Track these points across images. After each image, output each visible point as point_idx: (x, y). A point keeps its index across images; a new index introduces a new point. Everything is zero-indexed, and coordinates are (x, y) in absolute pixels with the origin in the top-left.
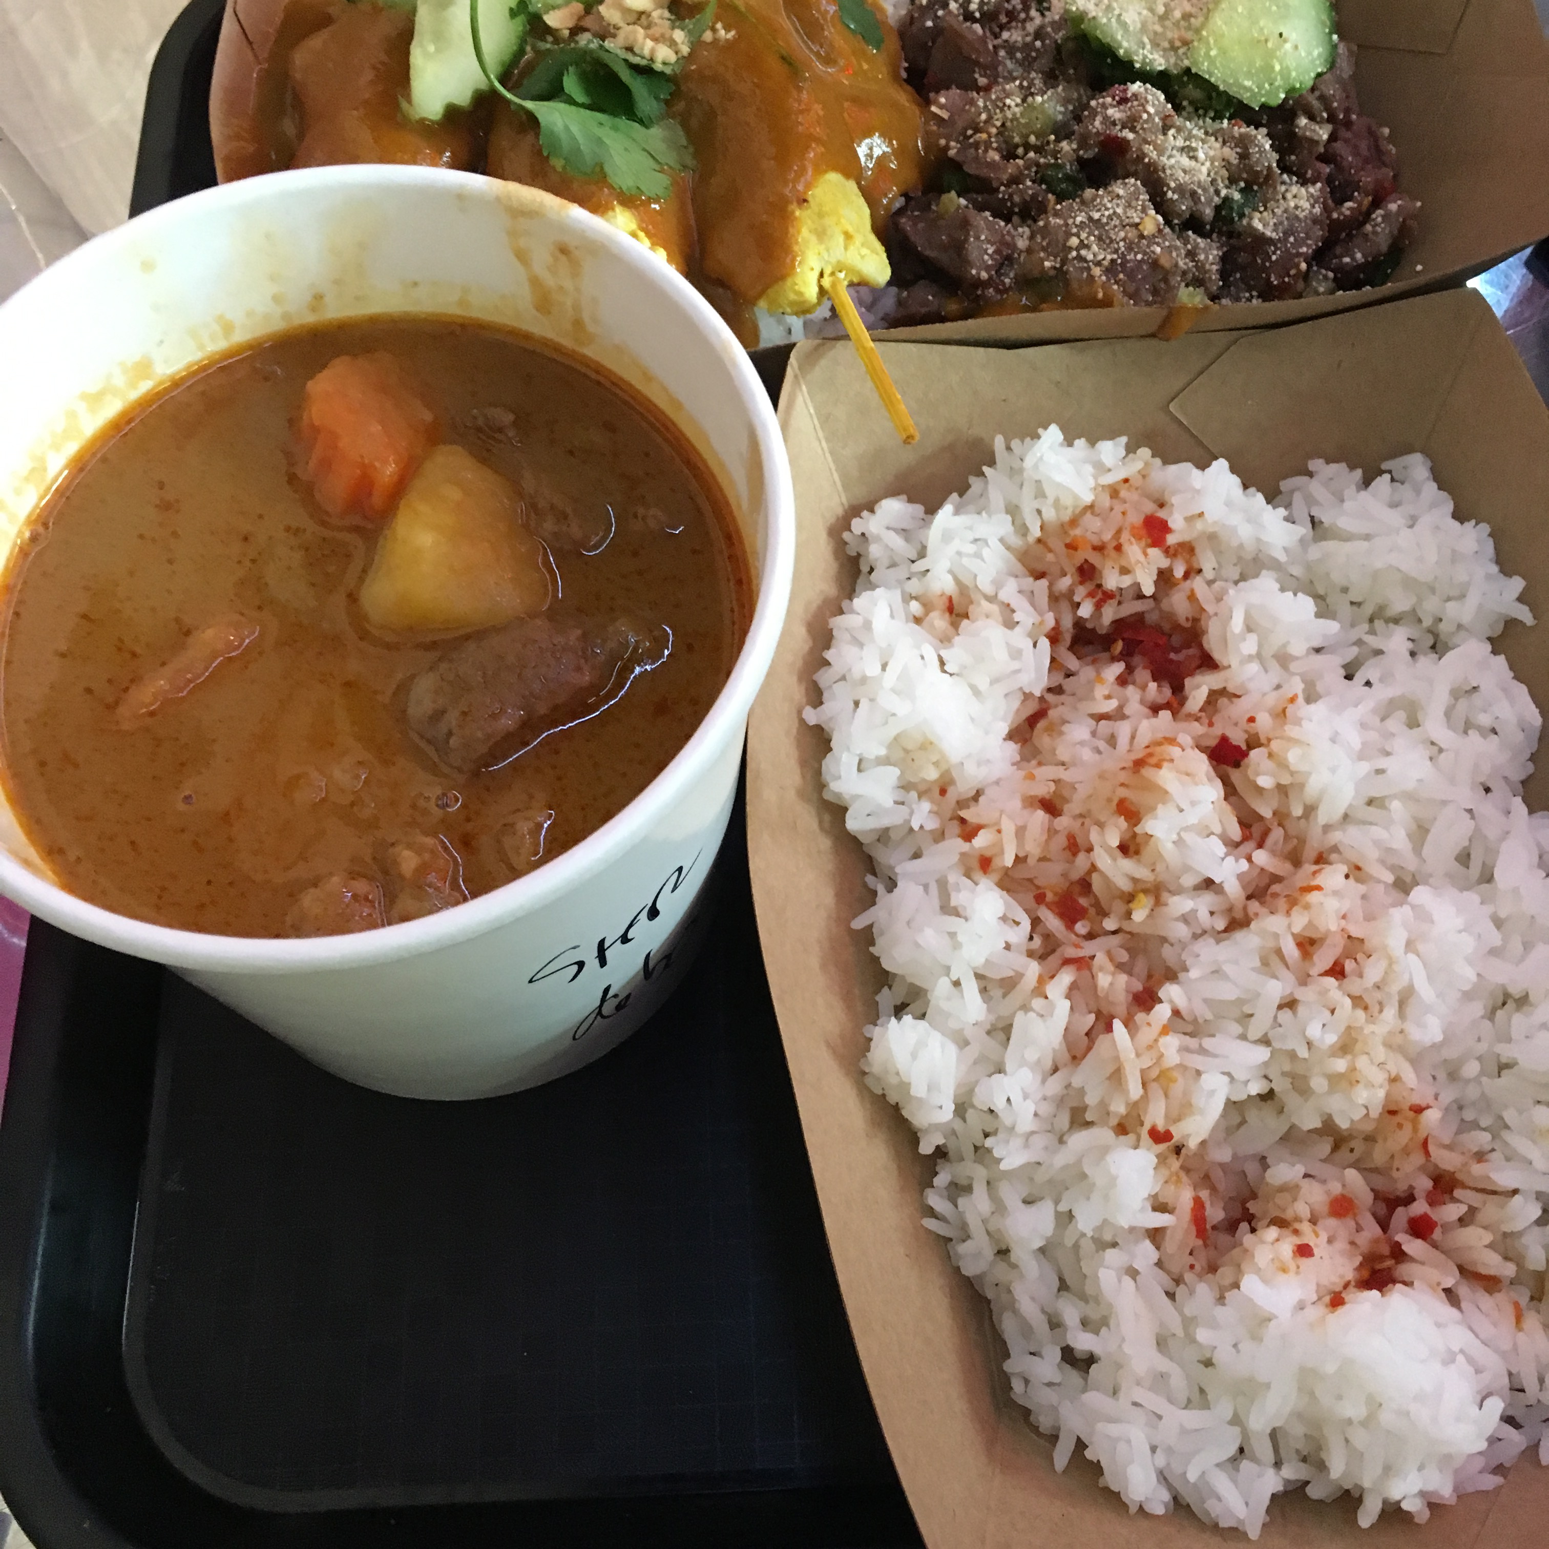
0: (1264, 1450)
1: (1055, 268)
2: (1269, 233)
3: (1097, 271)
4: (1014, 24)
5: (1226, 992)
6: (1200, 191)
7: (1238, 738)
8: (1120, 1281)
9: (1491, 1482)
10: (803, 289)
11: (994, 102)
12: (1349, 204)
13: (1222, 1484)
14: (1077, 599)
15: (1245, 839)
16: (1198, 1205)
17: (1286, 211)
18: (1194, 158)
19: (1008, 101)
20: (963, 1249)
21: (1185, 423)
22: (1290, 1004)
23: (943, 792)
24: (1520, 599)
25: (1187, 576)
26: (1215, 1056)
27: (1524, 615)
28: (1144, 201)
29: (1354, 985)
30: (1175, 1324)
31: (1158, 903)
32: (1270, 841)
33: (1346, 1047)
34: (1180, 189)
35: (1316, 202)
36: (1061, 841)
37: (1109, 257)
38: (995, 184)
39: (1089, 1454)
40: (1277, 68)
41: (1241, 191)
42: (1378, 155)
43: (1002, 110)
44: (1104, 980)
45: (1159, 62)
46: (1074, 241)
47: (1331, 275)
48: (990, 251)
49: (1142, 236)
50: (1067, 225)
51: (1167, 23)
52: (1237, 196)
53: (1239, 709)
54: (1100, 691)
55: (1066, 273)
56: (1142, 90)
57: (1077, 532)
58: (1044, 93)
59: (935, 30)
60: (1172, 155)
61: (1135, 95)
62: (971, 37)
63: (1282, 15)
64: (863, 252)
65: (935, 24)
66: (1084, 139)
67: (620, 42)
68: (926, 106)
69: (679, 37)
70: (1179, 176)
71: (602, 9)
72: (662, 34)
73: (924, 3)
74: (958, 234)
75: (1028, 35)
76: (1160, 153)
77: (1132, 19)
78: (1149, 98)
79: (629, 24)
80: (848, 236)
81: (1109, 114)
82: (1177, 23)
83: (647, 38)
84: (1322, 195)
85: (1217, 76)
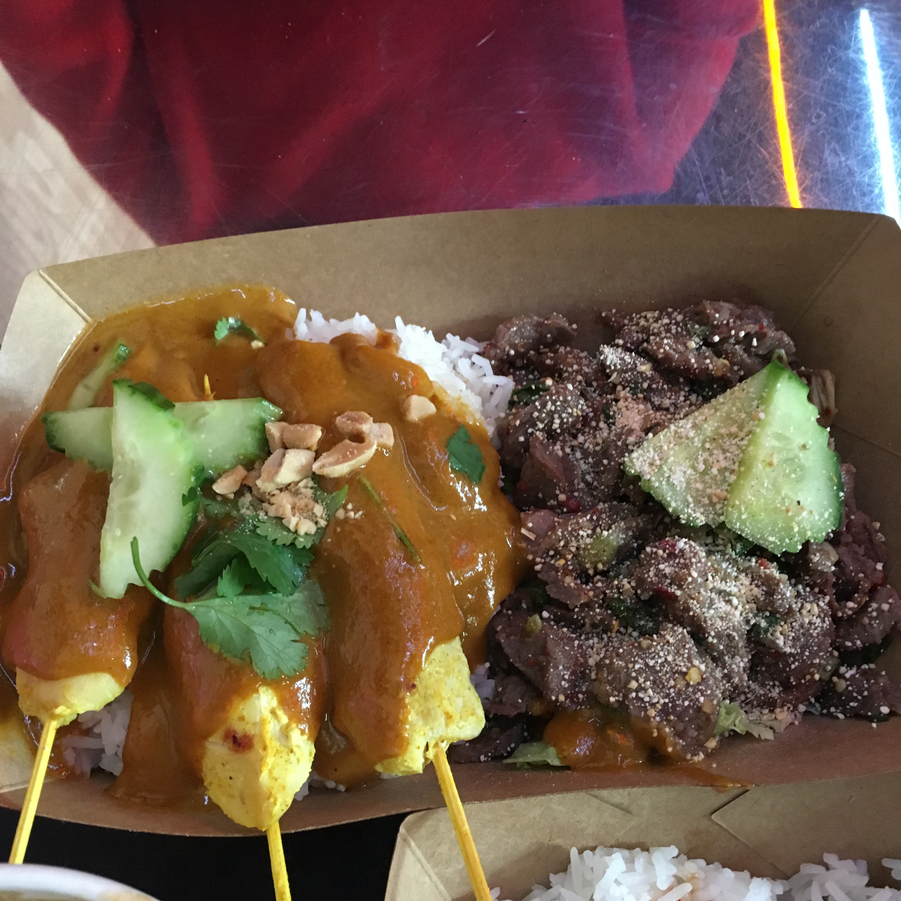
1: (617, 701)
2: (788, 650)
3: (652, 713)
6: (735, 634)
10: (411, 765)
11: (571, 533)
12: (851, 604)
17: (802, 626)
18: (729, 602)
19: (581, 533)
21: (725, 827)
28: (690, 649)
34: (718, 635)
35: (826, 615)
37: (662, 701)
38: (571, 607)
40: (796, 529)
41: (766, 618)
42: (870, 550)
43: (576, 538)
45: (700, 518)
47: (836, 654)
48: (566, 677)
49: (688, 685)
50: (628, 668)
51: (708, 478)
52: (762, 622)
55: (627, 707)
56: (687, 546)
58: (610, 528)
59: (526, 445)
60: (712, 603)
61: (682, 551)
62: (552, 466)
63: (799, 480)
64: (462, 723)
65: (527, 440)
66: (641, 582)
67: (272, 512)
68: (518, 523)
69: (319, 510)
70: (719, 624)
71: (259, 482)
72: (306, 506)
73: (518, 423)
74: (542, 658)
75: (597, 444)
76: (702, 605)
77: (678, 479)
78: (694, 560)
79: (281, 490)
80: (449, 717)
81: (662, 566)
82: (714, 478)
83: (293, 508)
84: (829, 604)
85: (747, 532)
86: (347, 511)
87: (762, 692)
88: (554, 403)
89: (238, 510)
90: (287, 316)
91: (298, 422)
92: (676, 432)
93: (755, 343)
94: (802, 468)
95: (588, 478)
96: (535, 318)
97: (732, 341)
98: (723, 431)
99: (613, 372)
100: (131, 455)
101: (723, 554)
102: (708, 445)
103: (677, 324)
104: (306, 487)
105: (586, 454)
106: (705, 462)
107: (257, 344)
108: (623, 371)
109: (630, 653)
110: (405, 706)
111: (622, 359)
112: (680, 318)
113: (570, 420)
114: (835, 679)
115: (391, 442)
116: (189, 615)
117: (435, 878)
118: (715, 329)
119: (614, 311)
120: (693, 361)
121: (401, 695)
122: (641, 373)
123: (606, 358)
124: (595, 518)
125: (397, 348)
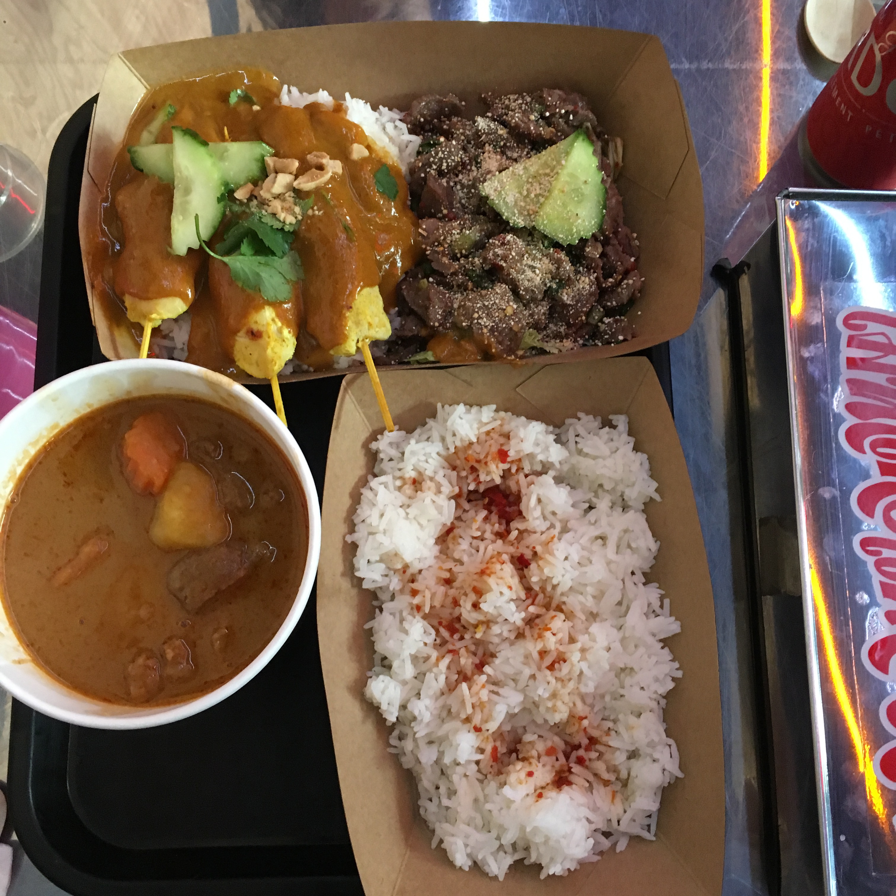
0: (509, 849)
1: (467, 325)
2: (568, 302)
3: (485, 331)
4: (464, 171)
5: (509, 670)
6: (535, 289)
7: (528, 554)
8: (460, 779)
9: (596, 858)
10: (349, 349)
11: (447, 232)
12: (611, 280)
13: (491, 861)
14: (469, 481)
15: (527, 598)
16: (495, 749)
17: (578, 290)
18: (534, 272)
19: (454, 231)
20: (403, 759)
21: (523, 396)
22: (533, 677)
23: (404, 572)
24: (656, 490)
25: (517, 470)
26: (504, 697)
27: (657, 497)
28: (509, 296)
29: (557, 674)
30: (481, 798)
31: (488, 627)
32: (536, 602)
33: (554, 695)
34: (526, 290)
35: (593, 284)
36: (449, 600)
37: (491, 324)
38: (445, 275)
39: (443, 846)
40: (575, 230)
41: (557, 283)
42: (628, 250)
43: (451, 235)
44: (463, 661)
45: (521, 223)
46: (476, 315)
47: (602, 310)
48: (440, 313)
49: (506, 316)
50: (473, 307)
51: (528, 199)
52: (554, 286)
53: (531, 540)
54: (475, 526)
55: (472, 328)
56: (512, 239)
57: (470, 452)
58: (471, 229)
59: (425, 179)
60: (524, 272)
61: (509, 241)
62: (440, 192)
63: (580, 202)
64: (377, 329)
65: (426, 176)
66: (485, 259)
67: (270, 210)
68: (417, 226)
69: (297, 209)
70: (526, 283)
71: (262, 193)
72: (290, 207)
73: (420, 164)
74: (427, 303)
75: (470, 180)
76: (518, 272)
77: (510, 199)
78: (514, 246)
79: (275, 198)
80: (370, 324)
81: (496, 250)
82: (532, 200)
83: (282, 209)
84: (597, 278)
85: (548, 231)
86: (313, 210)
87: (555, 329)
88: (443, 152)
89: (250, 209)
90: (275, 89)
91: (284, 157)
92: (513, 172)
93: (571, 117)
94: (582, 195)
95: (463, 201)
96: (438, 97)
97: (557, 116)
98: (541, 172)
99: (483, 134)
100: (185, 173)
101: (536, 246)
102: (530, 180)
103: (526, 104)
104: (290, 196)
105: (463, 186)
106: (528, 190)
107: (256, 108)
108: (488, 134)
109: (475, 298)
110: (346, 318)
111: (489, 126)
112: (529, 99)
113: (453, 164)
114: (600, 324)
115: (340, 171)
116: (225, 264)
117: (362, 415)
118: (547, 108)
119: (490, 94)
120: (532, 128)
121: (344, 312)
122: (501, 135)
123: (478, 125)
124: (462, 223)
125: (346, 112)
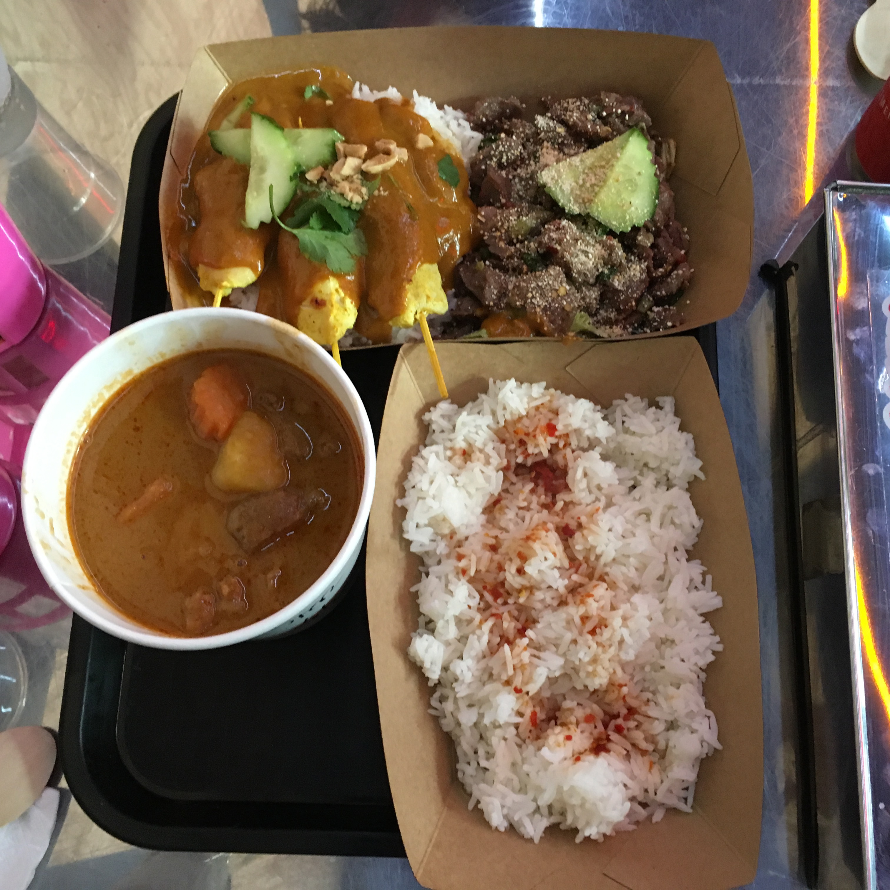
0: (545, 811)
1: (521, 305)
2: (619, 288)
3: (538, 310)
4: (523, 165)
5: (551, 634)
6: (588, 273)
7: (573, 525)
8: (499, 741)
9: (632, 827)
10: (407, 320)
11: (505, 218)
12: (661, 270)
13: (527, 822)
14: (517, 454)
15: (571, 567)
16: (534, 714)
17: (629, 276)
18: (587, 256)
19: (511, 218)
20: (443, 722)
21: (573, 374)
22: (575, 642)
23: (451, 538)
24: (701, 469)
25: (565, 446)
26: (544, 660)
27: (701, 476)
28: (562, 278)
29: (598, 638)
30: (519, 760)
31: (531, 593)
32: (580, 571)
33: (595, 661)
34: (579, 272)
35: (643, 272)
36: (495, 565)
37: (544, 304)
38: (501, 258)
39: (480, 806)
40: (628, 218)
41: (609, 269)
42: (679, 243)
43: (508, 221)
44: (505, 625)
45: (576, 210)
46: (530, 295)
47: (651, 299)
48: (495, 293)
49: (559, 296)
50: (527, 286)
51: (583, 189)
52: (606, 271)
53: (575, 511)
54: (522, 497)
55: (526, 308)
56: (567, 225)
57: (519, 426)
58: (527, 215)
59: (485, 171)
60: (577, 256)
61: (564, 227)
62: (499, 181)
63: (633, 191)
64: (435, 303)
65: (486, 167)
66: (540, 244)
67: (338, 190)
68: (476, 212)
69: (364, 190)
70: (579, 266)
71: (331, 174)
72: (357, 188)
73: (481, 157)
74: (482, 283)
75: (528, 174)
76: (571, 255)
77: (567, 188)
78: (569, 230)
79: (343, 180)
80: (428, 297)
81: (552, 234)
82: (587, 189)
83: (350, 190)
84: (648, 267)
85: (601, 218)
86: (379, 191)
87: (605, 314)
88: (503, 146)
89: (319, 189)
90: (347, 87)
91: (355, 143)
92: (570, 163)
93: (627, 117)
94: (636, 185)
95: (521, 193)
96: (500, 99)
97: (614, 116)
98: (596, 164)
99: (541, 132)
100: (261, 154)
101: (589, 233)
102: (586, 171)
103: (585, 105)
104: (357, 178)
105: (521, 179)
106: (583, 180)
107: (329, 102)
108: (547, 132)
109: (530, 279)
110: (405, 290)
111: (548, 124)
112: (586, 101)
113: (513, 157)
114: (649, 313)
115: (406, 158)
116: (295, 237)
118: (604, 108)
119: (549, 97)
120: (589, 127)
121: (404, 284)
122: (559, 133)
123: (538, 123)
124: (519, 210)
125: (413, 106)
